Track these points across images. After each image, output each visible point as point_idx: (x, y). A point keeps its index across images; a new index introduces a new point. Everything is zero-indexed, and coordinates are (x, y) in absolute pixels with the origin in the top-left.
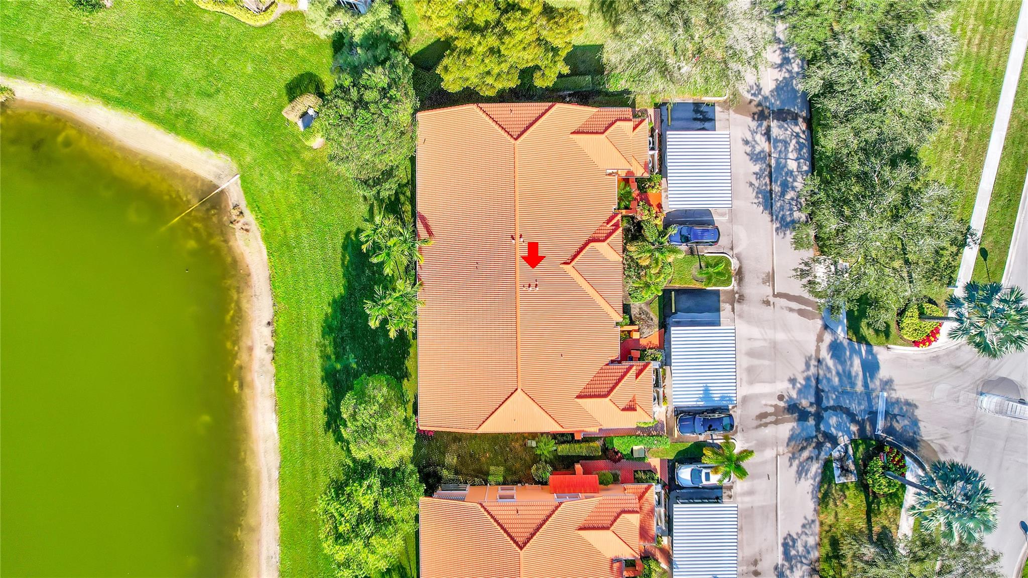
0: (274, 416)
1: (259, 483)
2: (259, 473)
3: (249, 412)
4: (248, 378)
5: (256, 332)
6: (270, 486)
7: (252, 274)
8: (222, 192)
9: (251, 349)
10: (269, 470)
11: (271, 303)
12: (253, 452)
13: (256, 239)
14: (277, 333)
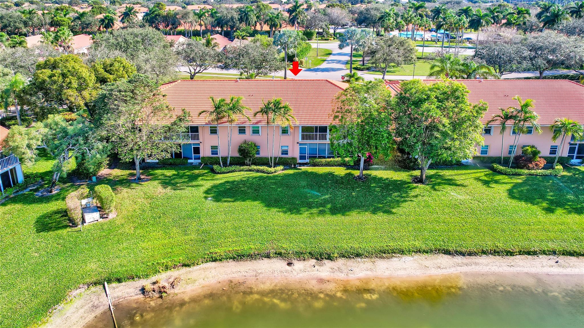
0: (394, 259)
5: (301, 275)
7: (229, 278)
8: (115, 306)
10: (458, 265)
11: (266, 260)
13: (190, 272)
14: (300, 255)
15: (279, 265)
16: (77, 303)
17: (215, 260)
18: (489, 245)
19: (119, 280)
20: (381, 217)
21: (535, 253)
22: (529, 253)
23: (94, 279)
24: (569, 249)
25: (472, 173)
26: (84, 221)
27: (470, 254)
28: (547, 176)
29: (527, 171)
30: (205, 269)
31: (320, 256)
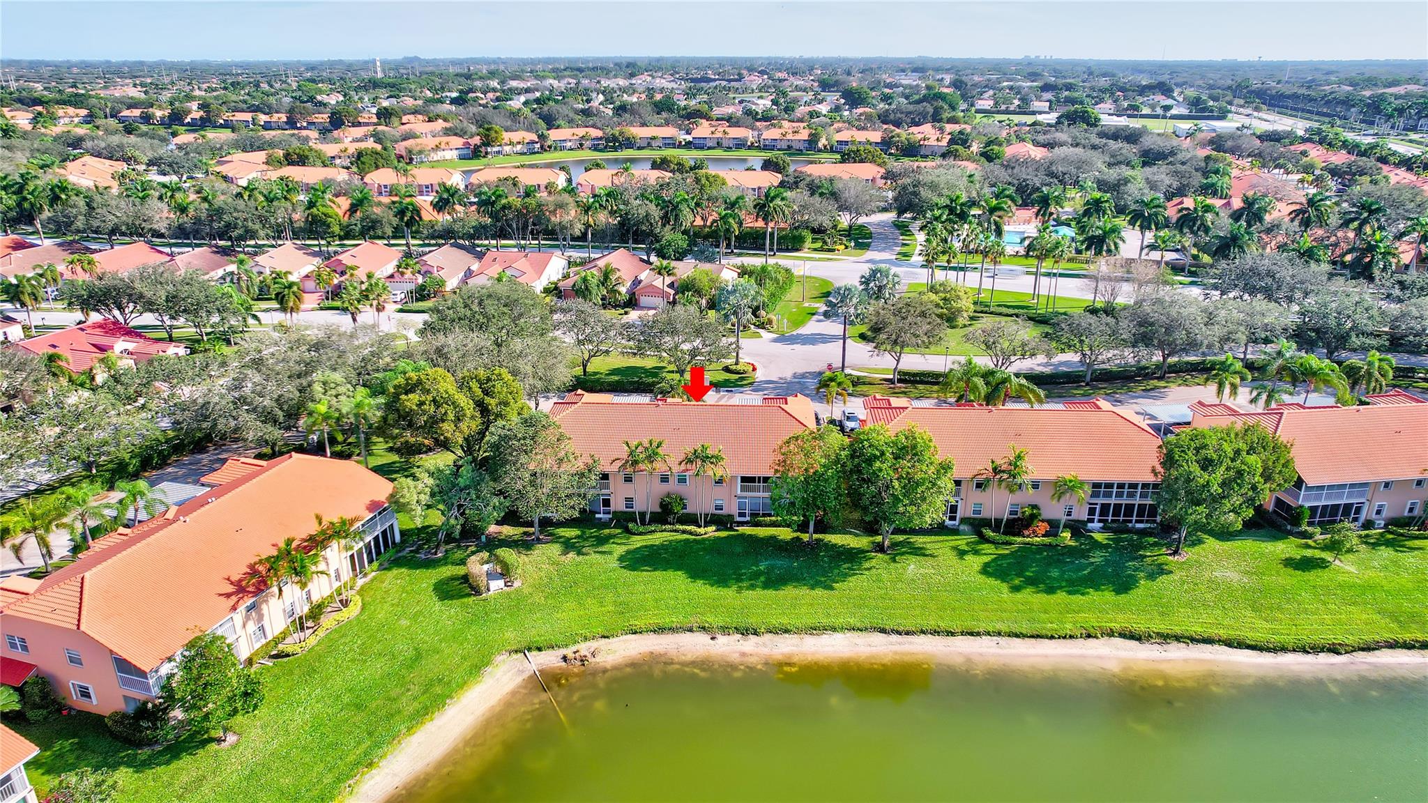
3: (822, 658)
4: (780, 658)
5: (724, 648)
7: (651, 650)
8: (540, 671)
9: (744, 655)
11: (689, 634)
13: (610, 643)
14: (725, 630)
15: (703, 638)
16: (504, 667)
17: (635, 633)
18: (932, 623)
19: (539, 649)
20: (819, 592)
21: (978, 634)
22: (971, 634)
23: (515, 647)
25: (951, 540)
26: (488, 589)
27: (907, 633)
28: (1045, 545)
29: (1019, 539)
30: (625, 641)
31: (745, 632)
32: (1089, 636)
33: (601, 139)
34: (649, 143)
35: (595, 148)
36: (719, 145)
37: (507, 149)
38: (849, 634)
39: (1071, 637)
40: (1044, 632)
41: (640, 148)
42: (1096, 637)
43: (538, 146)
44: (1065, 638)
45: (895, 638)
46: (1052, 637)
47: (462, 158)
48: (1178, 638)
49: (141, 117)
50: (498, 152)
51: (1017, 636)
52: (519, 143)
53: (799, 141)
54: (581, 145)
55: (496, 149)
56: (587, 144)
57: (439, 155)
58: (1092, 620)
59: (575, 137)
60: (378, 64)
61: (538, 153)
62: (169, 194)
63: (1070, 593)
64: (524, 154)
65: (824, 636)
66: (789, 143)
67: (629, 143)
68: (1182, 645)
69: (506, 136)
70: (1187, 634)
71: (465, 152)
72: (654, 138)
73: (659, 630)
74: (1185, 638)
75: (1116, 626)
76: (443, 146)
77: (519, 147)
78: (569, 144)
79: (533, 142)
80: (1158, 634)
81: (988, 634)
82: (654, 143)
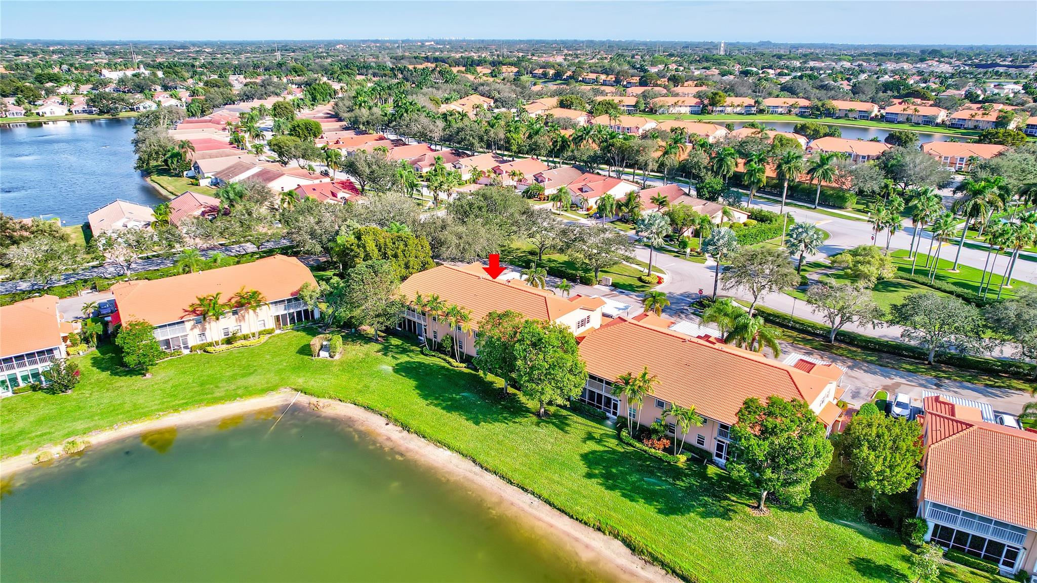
1: (472, 481)
2: (465, 477)
3: (422, 459)
4: (403, 449)
6: (482, 476)
7: (351, 416)
8: (294, 404)
9: (389, 439)
10: (471, 471)
11: (378, 416)
12: (449, 473)
13: (339, 404)
14: (396, 421)
15: (383, 421)
16: (282, 395)
17: (355, 404)
18: (503, 469)
19: (305, 393)
21: (526, 491)
22: (523, 489)
23: (295, 387)
24: (552, 501)
25: (595, 427)
26: (319, 355)
27: (486, 470)
28: (657, 457)
29: (638, 445)
30: (346, 406)
31: (405, 427)
32: (599, 529)
33: (807, 108)
34: (846, 114)
35: (802, 115)
36: (908, 120)
37: (729, 109)
38: (455, 454)
39: (586, 523)
40: (568, 510)
41: (838, 118)
42: (604, 533)
43: (755, 109)
44: (581, 521)
45: (477, 469)
46: (572, 517)
47: (692, 113)
48: (663, 565)
49: (542, 74)
50: (721, 111)
51: (550, 504)
52: (738, 106)
53: (988, 122)
54: (790, 111)
55: (719, 109)
56: (797, 110)
57: (675, 110)
58: (614, 520)
59: (786, 105)
60: (722, 45)
61: (753, 114)
62: (460, 118)
63: (624, 495)
64: (742, 114)
65: (441, 449)
66: (977, 124)
67: (829, 113)
68: (664, 572)
69: (729, 100)
70: (672, 565)
71: (696, 109)
72: (851, 111)
73: (367, 408)
74: (669, 567)
75: (625, 532)
76: (680, 103)
77: (739, 109)
78: (780, 110)
79: (750, 106)
80: (650, 553)
81: (533, 494)
82: (850, 115)
